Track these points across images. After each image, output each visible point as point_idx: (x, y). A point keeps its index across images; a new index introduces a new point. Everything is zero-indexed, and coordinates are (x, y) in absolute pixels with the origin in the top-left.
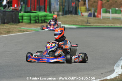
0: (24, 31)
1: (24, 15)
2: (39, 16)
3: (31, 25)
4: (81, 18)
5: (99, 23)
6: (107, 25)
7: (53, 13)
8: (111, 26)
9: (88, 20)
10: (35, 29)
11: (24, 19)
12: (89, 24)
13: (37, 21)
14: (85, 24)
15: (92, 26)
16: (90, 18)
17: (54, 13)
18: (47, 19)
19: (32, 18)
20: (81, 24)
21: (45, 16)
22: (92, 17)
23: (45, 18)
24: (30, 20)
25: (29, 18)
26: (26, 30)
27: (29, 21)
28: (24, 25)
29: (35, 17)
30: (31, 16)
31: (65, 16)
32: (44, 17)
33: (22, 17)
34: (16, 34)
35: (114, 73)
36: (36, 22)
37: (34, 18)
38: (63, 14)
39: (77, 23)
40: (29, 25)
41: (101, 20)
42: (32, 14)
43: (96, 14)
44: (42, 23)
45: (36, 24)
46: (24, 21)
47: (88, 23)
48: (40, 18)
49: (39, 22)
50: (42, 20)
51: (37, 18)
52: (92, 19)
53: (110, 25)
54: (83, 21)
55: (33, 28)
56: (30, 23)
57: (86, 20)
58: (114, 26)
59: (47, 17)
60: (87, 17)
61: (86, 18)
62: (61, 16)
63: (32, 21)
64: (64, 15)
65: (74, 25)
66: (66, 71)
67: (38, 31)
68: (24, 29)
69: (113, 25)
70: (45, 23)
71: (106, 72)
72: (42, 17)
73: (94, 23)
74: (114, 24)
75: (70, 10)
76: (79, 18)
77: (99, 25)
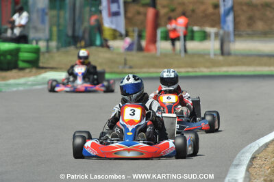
5: (154, 66)
7: (34, 42)
8: (188, 72)
9: (125, 60)
14: (120, 70)
15: (139, 73)
16: (129, 53)
17: (37, 43)
22: (134, 52)
31: (63, 49)
38: (60, 44)
41: (157, 58)
43: (144, 43)
47: (125, 66)
52: (135, 57)
53: (183, 70)
54: (113, 62)
59: (20, 54)
60: (122, 50)
61: (119, 54)
64: (62, 46)
69: (190, 69)
73: (141, 68)
74: (193, 67)
75: (76, 34)
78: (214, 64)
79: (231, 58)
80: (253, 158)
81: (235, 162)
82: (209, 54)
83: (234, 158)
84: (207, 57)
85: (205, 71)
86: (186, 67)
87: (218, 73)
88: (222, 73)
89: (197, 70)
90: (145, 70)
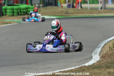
0: (7, 23)
1: (7, 9)
2: (22, 9)
3: (14, 17)
4: (61, 9)
5: (77, 13)
6: (85, 15)
7: (34, 5)
8: (89, 15)
9: (67, 11)
10: (18, 20)
11: (7, 12)
12: (68, 15)
13: (20, 13)
14: (65, 15)
15: (71, 16)
16: (69, 8)
18: (29, 11)
19: (15, 11)
20: (60, 15)
21: (27, 8)
22: (71, 8)
23: (27, 10)
24: (13, 12)
25: (12, 11)
26: (9, 22)
27: (12, 14)
28: (8, 17)
29: (18, 9)
30: (14, 9)
31: (45, 7)
32: (25, 9)
35: (92, 60)
36: (18, 15)
37: (17, 11)
39: (57, 14)
40: (12, 17)
41: (79, 10)
42: (15, 7)
43: (75, 5)
44: (24, 15)
45: (19, 16)
46: (7, 13)
47: (67, 13)
48: (22, 11)
49: (21, 15)
50: (24, 12)
51: (19, 10)
52: (71, 10)
53: (87, 15)
54: (62, 12)
55: (16, 20)
56: (13, 15)
57: (65, 11)
58: (92, 15)
59: (29, 9)
60: (66, 7)
61: (65, 9)
62: (42, 8)
63: (15, 14)
65: (54, 15)
66: (47, 60)
67: (21, 23)
68: (7, 21)
69: (90, 14)
70: (27, 15)
71: (84, 59)
72: (23, 9)
73: (73, 14)
75: (50, 2)
76: (59, 9)
77: (78, 15)
78: (100, 12)
79: (106, 10)
80: (105, 45)
81: (98, 46)
82: (98, 9)
83: (98, 45)
84: (98, 10)
85: (96, 15)
86: (89, 14)
87: (100, 16)
88: (102, 16)
89: (93, 15)
90: (74, 15)
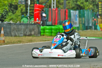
24: (52, 33)
33: (44, 30)
34: (38, 43)
